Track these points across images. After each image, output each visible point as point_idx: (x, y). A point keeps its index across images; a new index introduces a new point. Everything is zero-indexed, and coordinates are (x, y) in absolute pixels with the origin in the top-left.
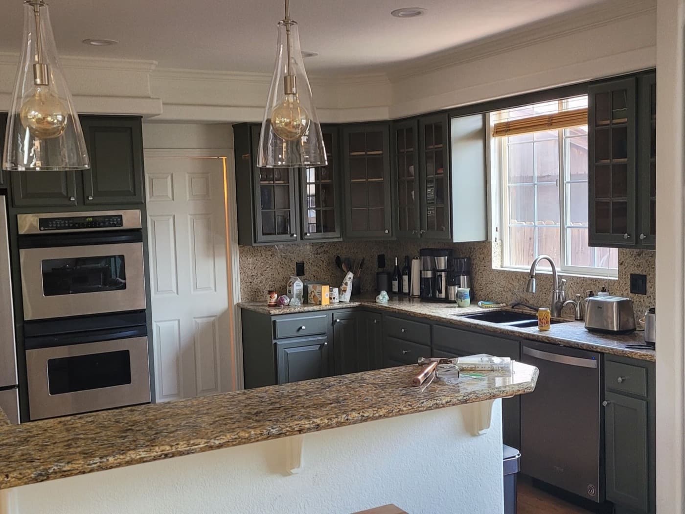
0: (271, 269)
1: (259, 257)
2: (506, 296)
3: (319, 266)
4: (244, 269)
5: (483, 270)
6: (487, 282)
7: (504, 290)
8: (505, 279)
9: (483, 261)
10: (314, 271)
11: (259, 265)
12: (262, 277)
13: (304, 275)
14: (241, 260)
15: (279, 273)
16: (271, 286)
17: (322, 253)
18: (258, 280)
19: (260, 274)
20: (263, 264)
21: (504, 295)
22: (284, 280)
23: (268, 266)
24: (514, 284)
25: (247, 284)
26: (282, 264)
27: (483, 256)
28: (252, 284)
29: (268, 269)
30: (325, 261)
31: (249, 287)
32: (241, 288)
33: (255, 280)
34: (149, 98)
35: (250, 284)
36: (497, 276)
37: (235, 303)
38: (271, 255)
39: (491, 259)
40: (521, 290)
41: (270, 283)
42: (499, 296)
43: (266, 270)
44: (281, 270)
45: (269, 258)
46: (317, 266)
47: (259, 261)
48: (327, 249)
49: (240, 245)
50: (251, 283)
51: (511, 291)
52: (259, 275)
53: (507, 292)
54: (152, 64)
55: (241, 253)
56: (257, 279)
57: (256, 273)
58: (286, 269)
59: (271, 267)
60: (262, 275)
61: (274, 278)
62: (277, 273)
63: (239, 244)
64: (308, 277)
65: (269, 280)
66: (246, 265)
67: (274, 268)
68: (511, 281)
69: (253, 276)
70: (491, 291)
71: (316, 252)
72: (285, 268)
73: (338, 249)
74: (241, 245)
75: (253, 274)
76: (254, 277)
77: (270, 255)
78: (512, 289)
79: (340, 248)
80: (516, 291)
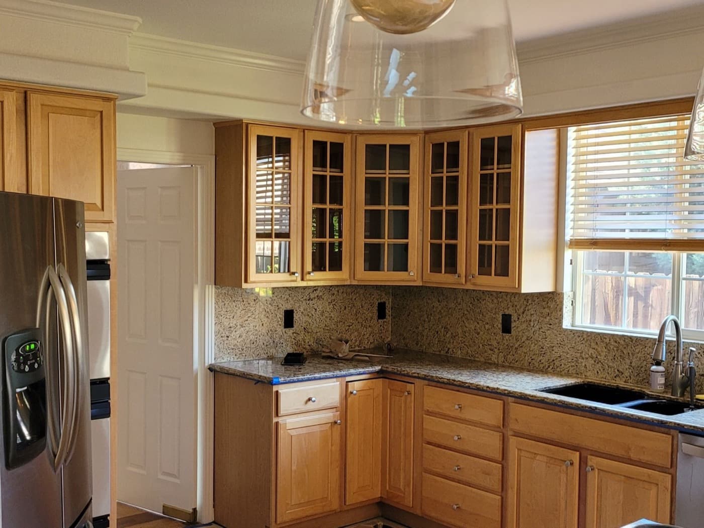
0: (254, 318)
1: (239, 303)
2: (583, 364)
3: (310, 315)
4: (220, 317)
5: (547, 328)
6: (552, 345)
7: (581, 356)
8: (583, 342)
9: (548, 318)
10: (305, 323)
11: (238, 314)
12: (242, 329)
13: (293, 327)
14: (217, 307)
15: (263, 324)
16: (252, 342)
17: (315, 298)
18: (237, 333)
19: (240, 325)
20: (243, 312)
21: (582, 362)
22: (269, 335)
23: (249, 315)
24: (599, 349)
25: (223, 339)
26: (268, 312)
27: (548, 311)
28: (229, 339)
29: (250, 318)
30: (318, 310)
31: (225, 342)
32: (215, 344)
33: (234, 333)
34: (127, 70)
35: (226, 338)
36: (570, 337)
37: (207, 364)
38: (255, 300)
39: (562, 315)
40: (610, 358)
41: (251, 337)
42: (573, 364)
43: (247, 320)
44: (266, 321)
45: (251, 304)
46: (308, 315)
47: (239, 308)
48: (321, 294)
49: (216, 286)
50: (228, 337)
51: (592, 358)
52: (239, 327)
53: (587, 359)
54: (136, 21)
55: (217, 296)
56: (236, 331)
57: (235, 324)
58: (272, 319)
59: (253, 316)
60: (242, 326)
61: (256, 330)
62: (261, 325)
63: (215, 284)
64: (298, 329)
65: (250, 333)
66: (222, 313)
67: (257, 317)
68: (593, 345)
69: (230, 327)
70: (560, 357)
71: (308, 298)
72: (270, 317)
73: (333, 294)
74: (218, 286)
75: (231, 325)
76: (232, 329)
77: (253, 301)
78: (594, 356)
79: (336, 293)
80: (601, 358)
